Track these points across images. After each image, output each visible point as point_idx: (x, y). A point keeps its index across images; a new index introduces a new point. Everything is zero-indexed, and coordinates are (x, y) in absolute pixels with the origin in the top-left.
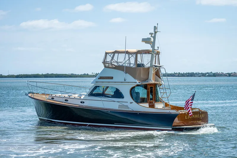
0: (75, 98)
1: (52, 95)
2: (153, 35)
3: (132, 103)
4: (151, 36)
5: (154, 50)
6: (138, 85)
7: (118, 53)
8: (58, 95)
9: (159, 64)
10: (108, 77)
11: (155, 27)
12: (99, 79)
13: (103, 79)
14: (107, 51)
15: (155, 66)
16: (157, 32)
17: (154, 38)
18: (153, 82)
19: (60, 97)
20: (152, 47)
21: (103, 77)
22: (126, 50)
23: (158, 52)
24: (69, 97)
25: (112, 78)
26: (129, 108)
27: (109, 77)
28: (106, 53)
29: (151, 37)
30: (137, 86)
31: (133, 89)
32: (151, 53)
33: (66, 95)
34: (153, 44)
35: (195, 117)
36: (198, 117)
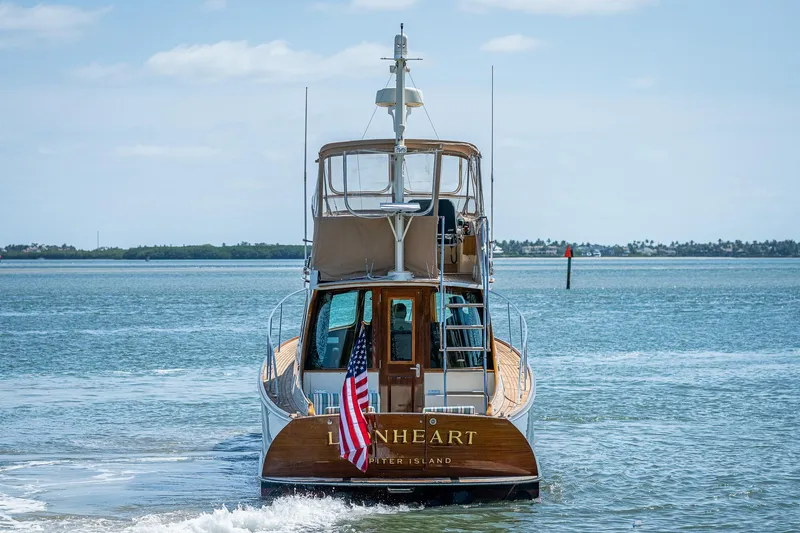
35: (396, 441)
36: (418, 439)
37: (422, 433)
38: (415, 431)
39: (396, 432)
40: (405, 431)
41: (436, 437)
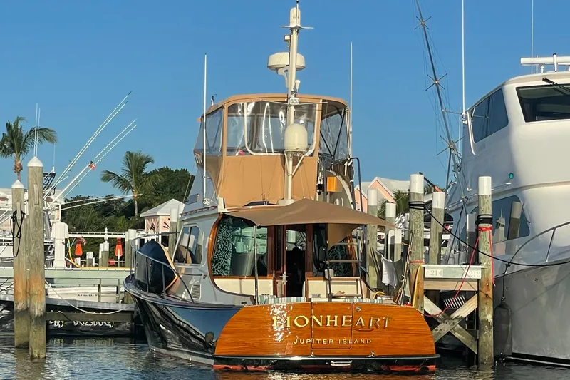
3: (205, 277)
35: (328, 324)
36: (346, 323)
37: (349, 318)
38: (344, 317)
39: (329, 317)
40: (336, 317)
41: (360, 321)
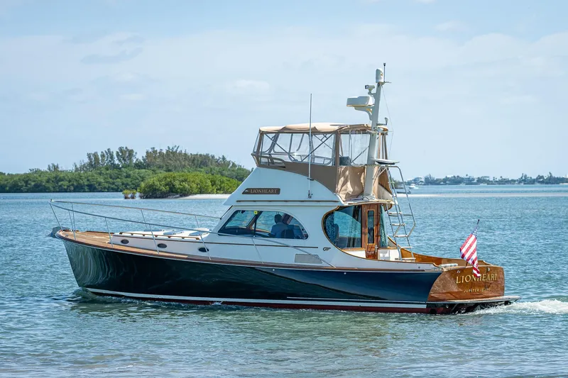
0: (183, 240)
1: (121, 233)
2: (374, 91)
3: (327, 249)
4: (370, 93)
5: (378, 125)
6: (342, 209)
7: (292, 133)
8: (138, 233)
9: (386, 158)
10: (268, 189)
11: (378, 71)
12: (244, 193)
13: (255, 194)
14: (264, 129)
15: (380, 163)
16: (383, 83)
17: (377, 96)
18: (375, 200)
19: (143, 238)
20: (371, 118)
21: (255, 189)
22: (312, 126)
23: (385, 130)
24: (169, 237)
25: (277, 191)
26: (320, 261)
27: (270, 189)
28: (262, 134)
29: (369, 96)
30: (338, 210)
31: (329, 218)
32: (370, 133)
33: (160, 234)
34: (374, 112)
35: (478, 280)
38: (484, 275)
